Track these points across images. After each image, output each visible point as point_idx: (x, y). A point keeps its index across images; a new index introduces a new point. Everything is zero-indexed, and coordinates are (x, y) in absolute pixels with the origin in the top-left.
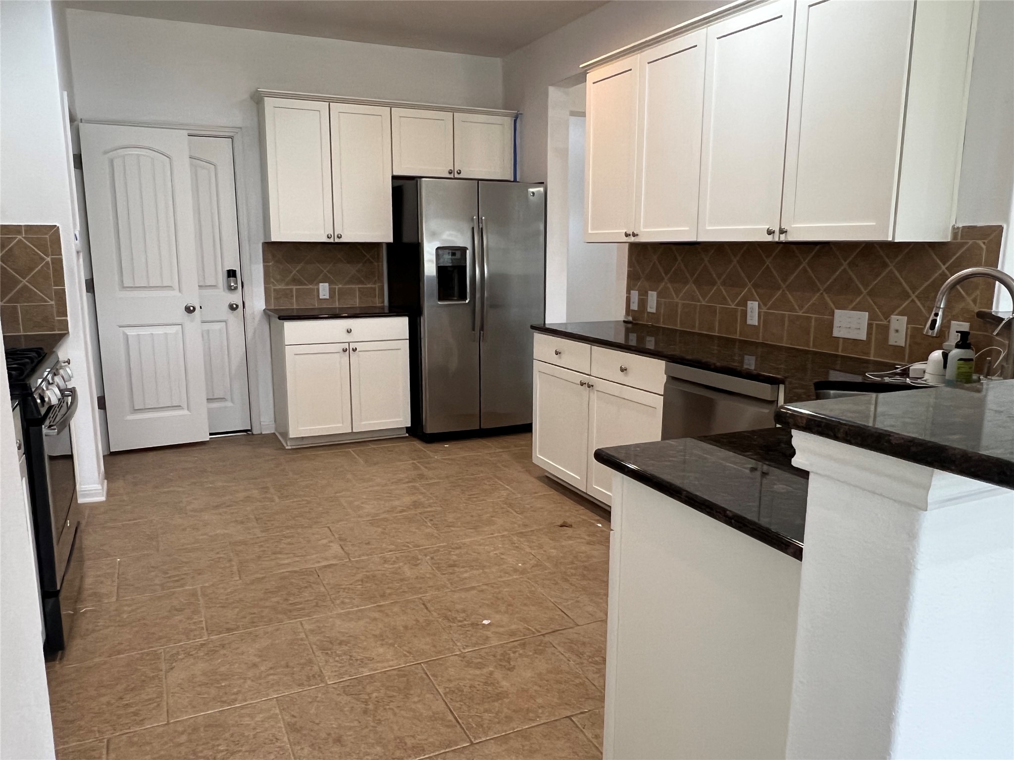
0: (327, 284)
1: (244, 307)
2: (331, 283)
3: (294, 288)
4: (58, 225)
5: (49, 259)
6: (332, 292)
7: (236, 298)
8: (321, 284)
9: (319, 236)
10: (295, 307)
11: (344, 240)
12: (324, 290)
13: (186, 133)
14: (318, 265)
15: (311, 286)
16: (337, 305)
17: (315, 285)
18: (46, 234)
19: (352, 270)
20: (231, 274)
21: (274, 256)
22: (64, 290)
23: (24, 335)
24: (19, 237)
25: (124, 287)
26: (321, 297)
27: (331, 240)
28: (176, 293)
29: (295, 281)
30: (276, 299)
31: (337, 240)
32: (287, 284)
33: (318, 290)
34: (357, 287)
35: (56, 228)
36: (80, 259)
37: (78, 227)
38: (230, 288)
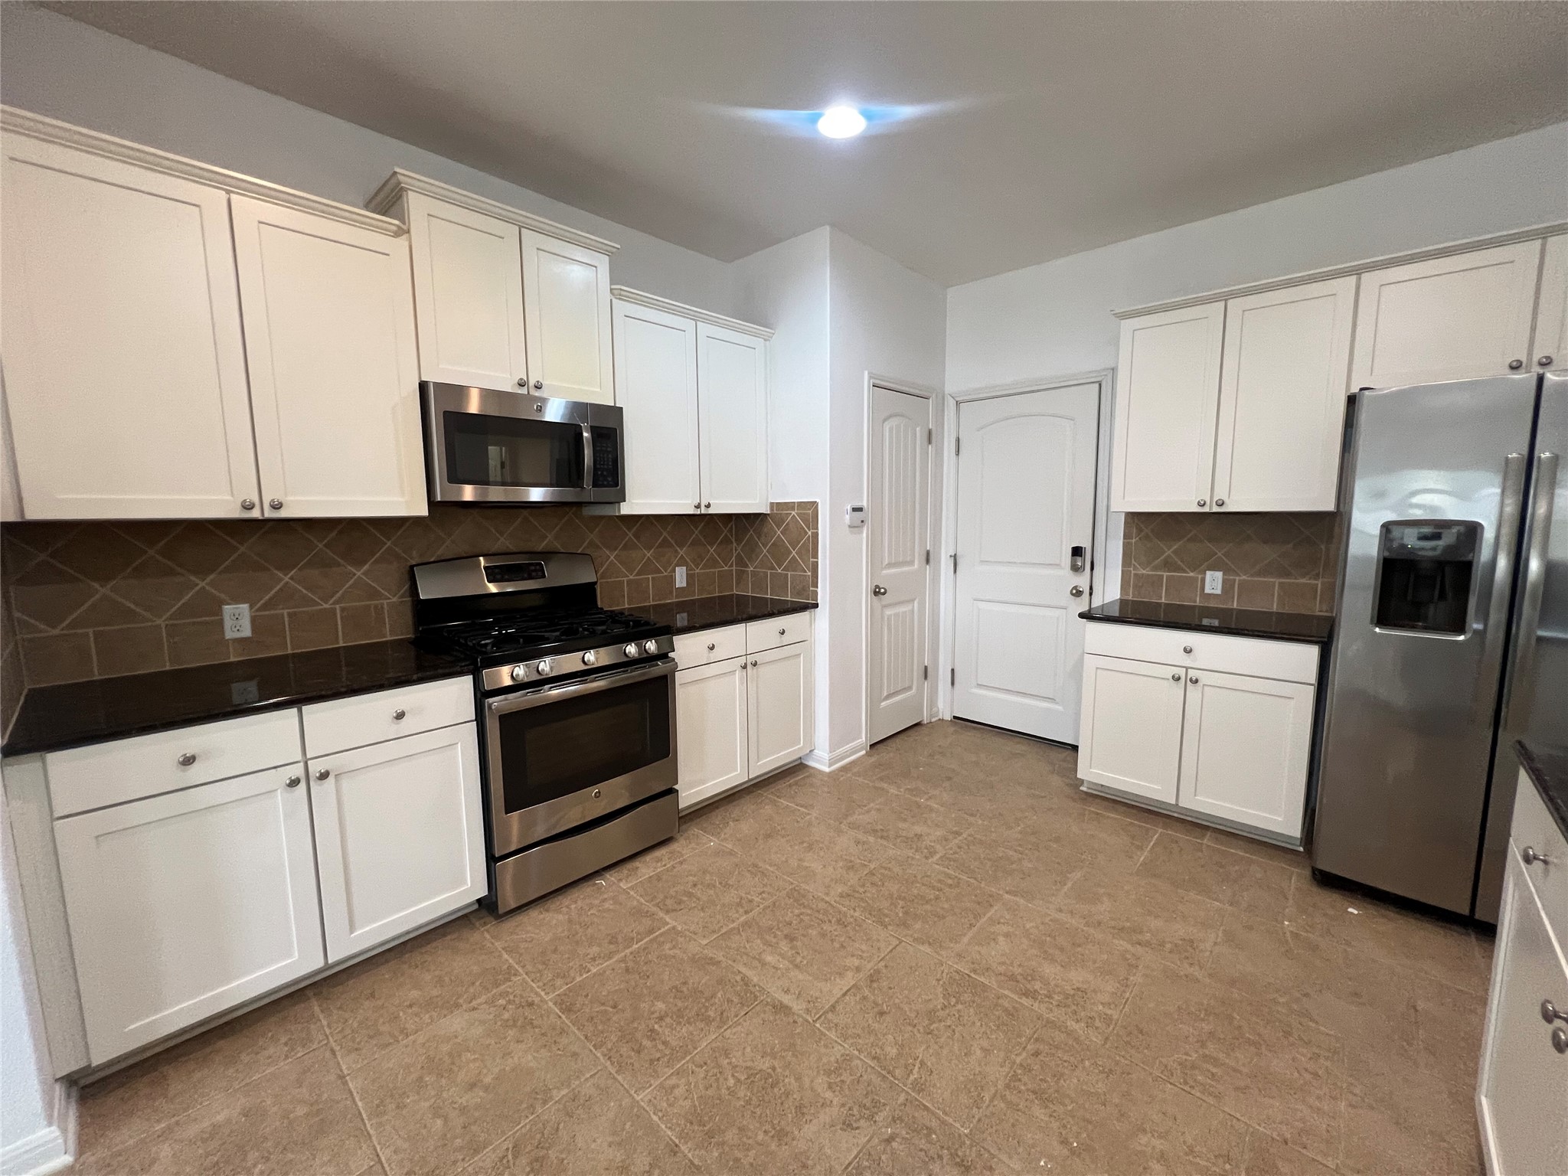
0: (1220, 574)
1: (1091, 594)
2: (1227, 571)
3: (1166, 574)
4: (818, 500)
5: (810, 533)
6: (1227, 586)
7: (1084, 582)
8: (1209, 573)
9: (1185, 502)
10: (1163, 601)
11: (1231, 507)
12: (1214, 582)
14: (1209, 545)
15: (1192, 574)
16: (1234, 605)
17: (1200, 573)
18: (809, 509)
19: (1270, 553)
20: (1077, 552)
21: (1140, 530)
22: (817, 562)
23: (791, 601)
24: (793, 513)
26: (1207, 590)
27: (1206, 509)
29: (1168, 565)
30: (1135, 586)
31: (1216, 509)
32: (1155, 568)
33: (1203, 580)
34: (1277, 581)
35: (814, 504)
36: (862, 532)
37: (862, 501)
38: (1075, 569)
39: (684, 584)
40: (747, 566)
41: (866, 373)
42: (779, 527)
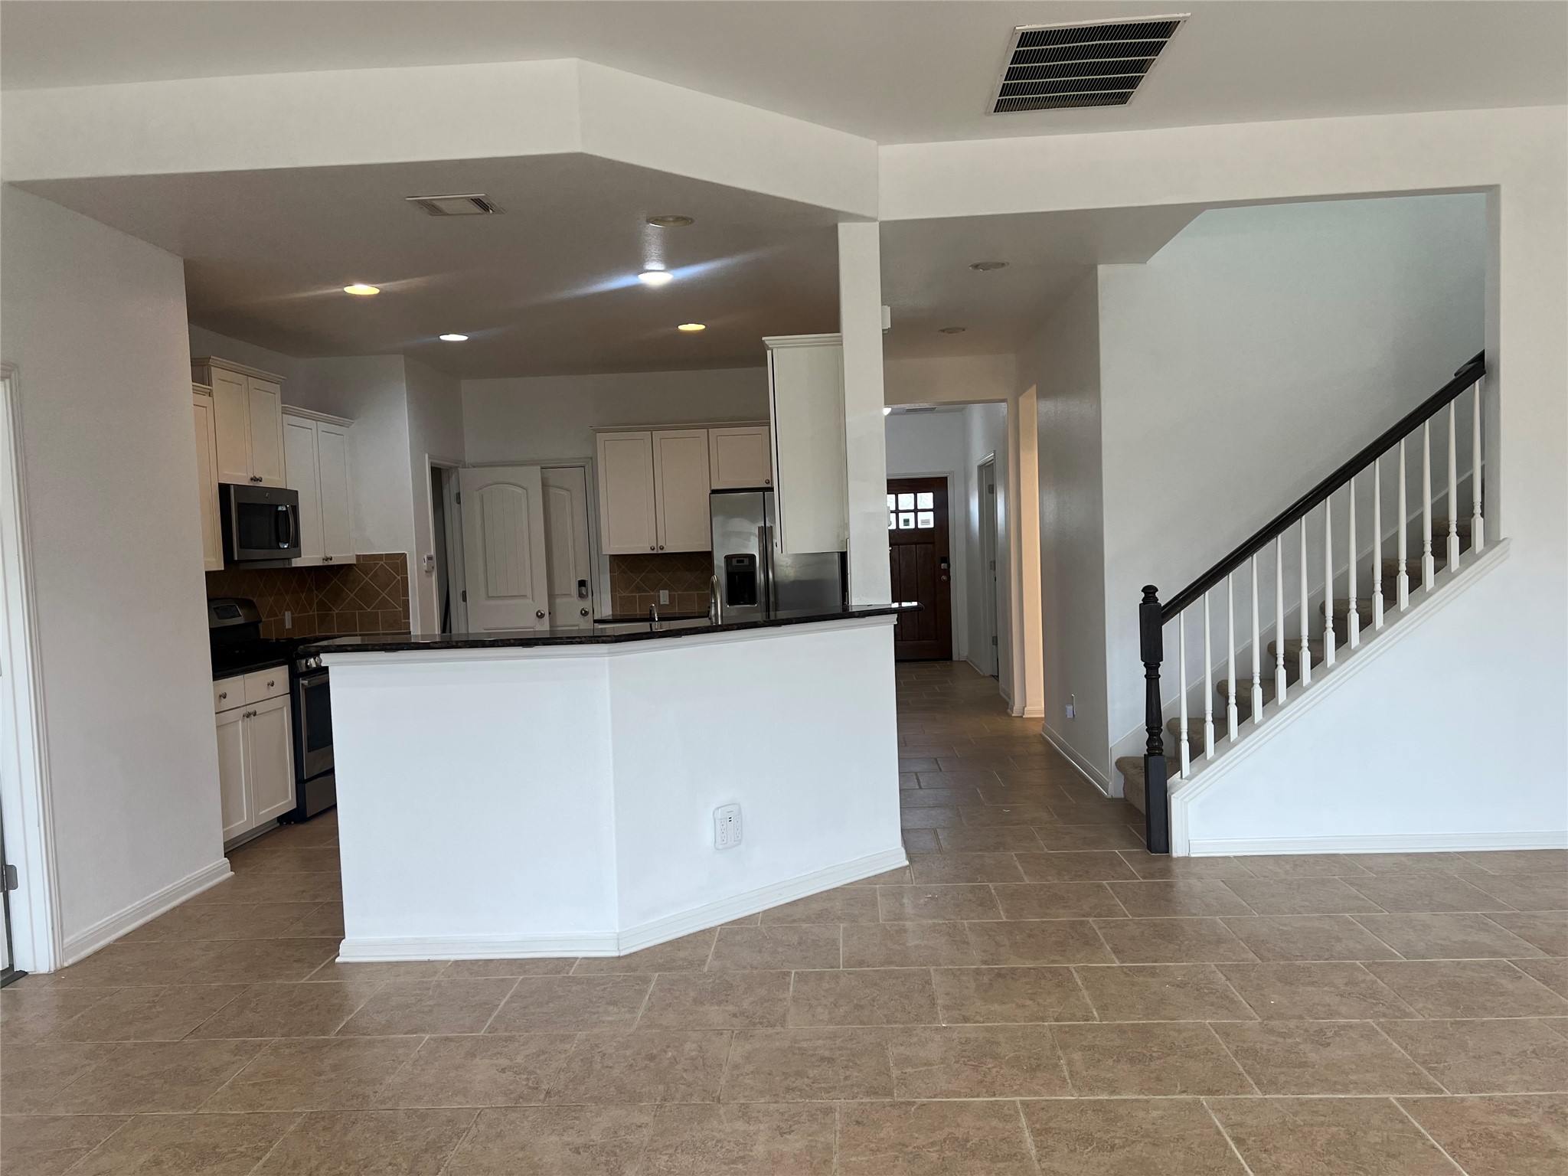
0: (667, 591)
1: (593, 613)
2: (671, 590)
3: (637, 595)
4: (406, 552)
5: (399, 578)
6: (672, 598)
7: (586, 604)
8: (661, 591)
9: (643, 547)
10: (639, 613)
11: (668, 550)
12: (664, 597)
13: (539, 467)
14: (659, 574)
15: (652, 593)
16: (677, 610)
17: (657, 592)
18: (398, 559)
19: (690, 576)
20: (582, 584)
21: (619, 566)
22: (408, 600)
24: (381, 562)
25: (488, 597)
26: (662, 603)
27: (655, 552)
28: (530, 601)
29: (639, 589)
30: (621, 605)
31: (660, 552)
32: (631, 592)
33: (659, 596)
34: (695, 593)
35: (404, 555)
36: (431, 576)
37: (430, 552)
38: (581, 596)
39: (290, 627)
40: (331, 609)
41: (427, 455)
42: (366, 574)
